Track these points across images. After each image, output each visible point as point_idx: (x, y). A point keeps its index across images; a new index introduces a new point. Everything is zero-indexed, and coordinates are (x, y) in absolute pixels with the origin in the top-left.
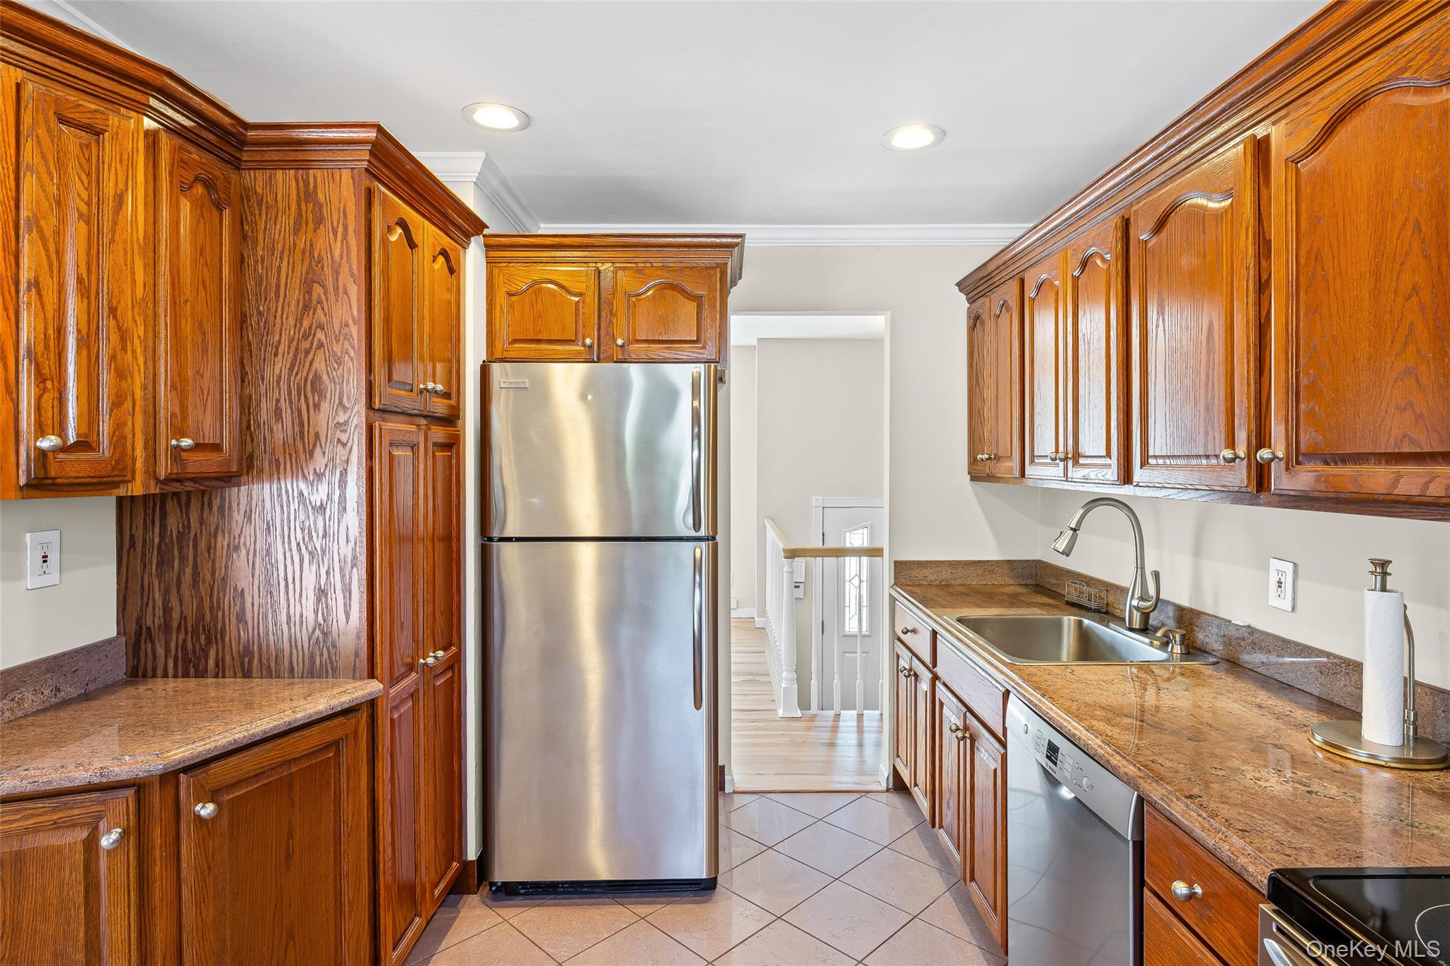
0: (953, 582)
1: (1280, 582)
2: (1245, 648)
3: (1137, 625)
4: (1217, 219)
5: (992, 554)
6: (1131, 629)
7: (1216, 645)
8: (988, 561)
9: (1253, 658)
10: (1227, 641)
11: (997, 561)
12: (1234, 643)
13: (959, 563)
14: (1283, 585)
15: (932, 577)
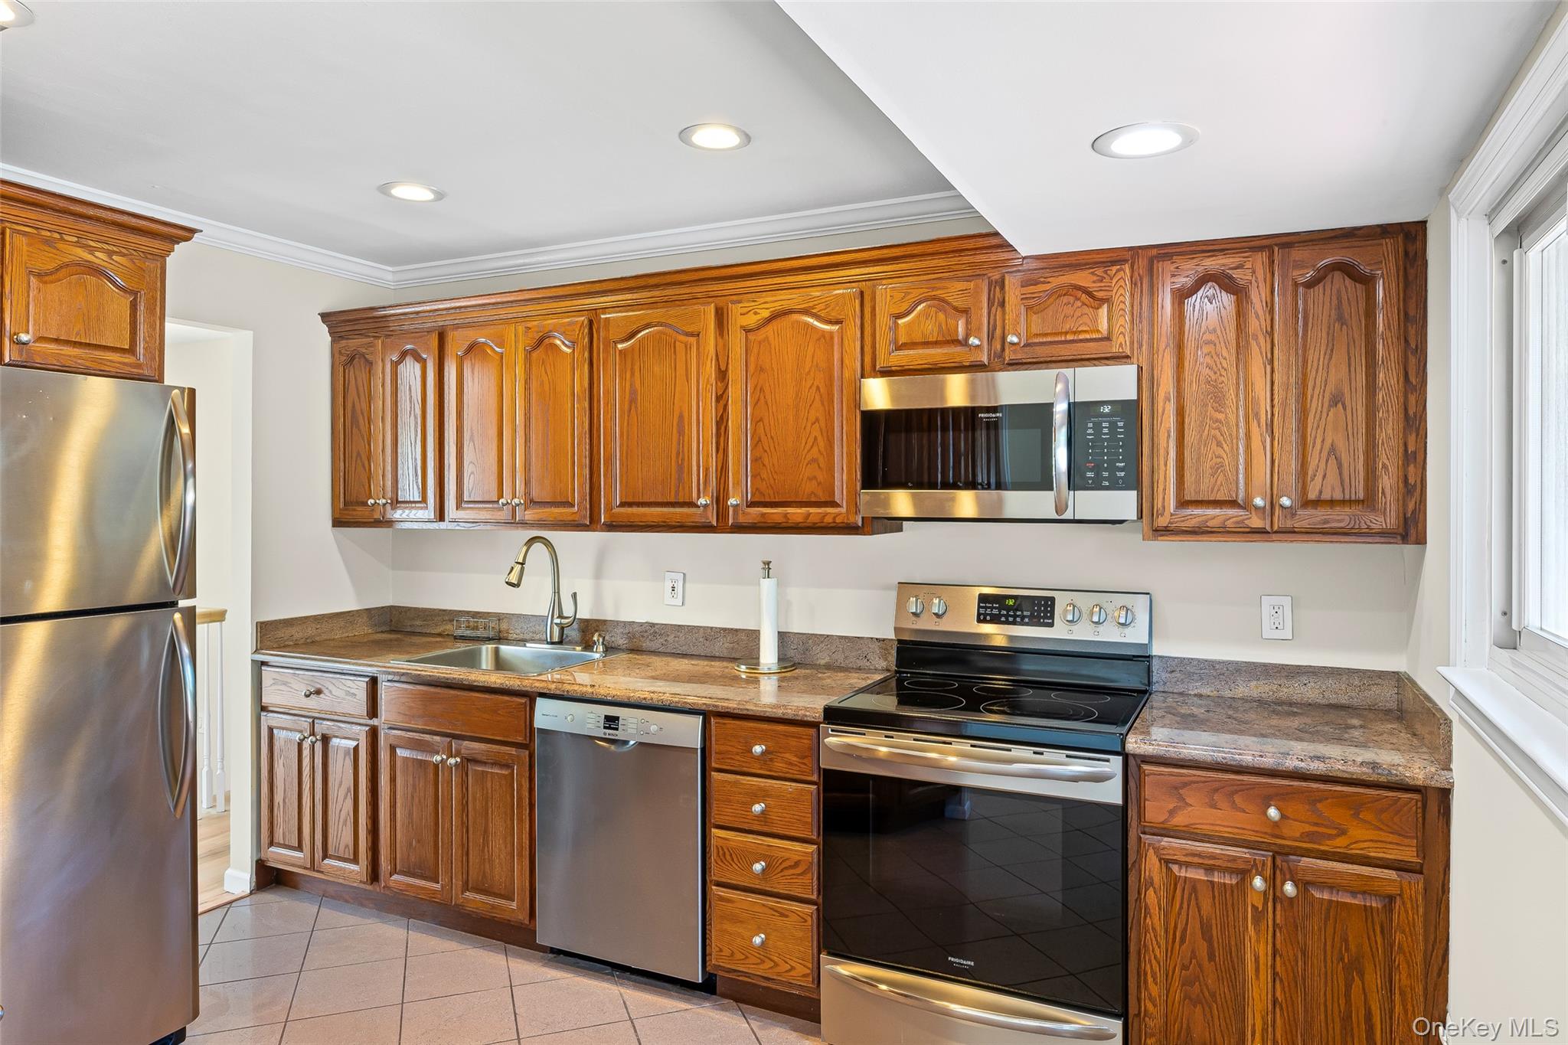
0: (317, 639)
1: (673, 588)
2: (648, 637)
3: (556, 639)
4: (686, 347)
5: (350, 604)
6: (552, 643)
7: (621, 641)
8: (349, 612)
9: (647, 644)
10: (631, 636)
11: (357, 611)
12: (637, 635)
13: (323, 616)
14: (676, 589)
15: (297, 636)
